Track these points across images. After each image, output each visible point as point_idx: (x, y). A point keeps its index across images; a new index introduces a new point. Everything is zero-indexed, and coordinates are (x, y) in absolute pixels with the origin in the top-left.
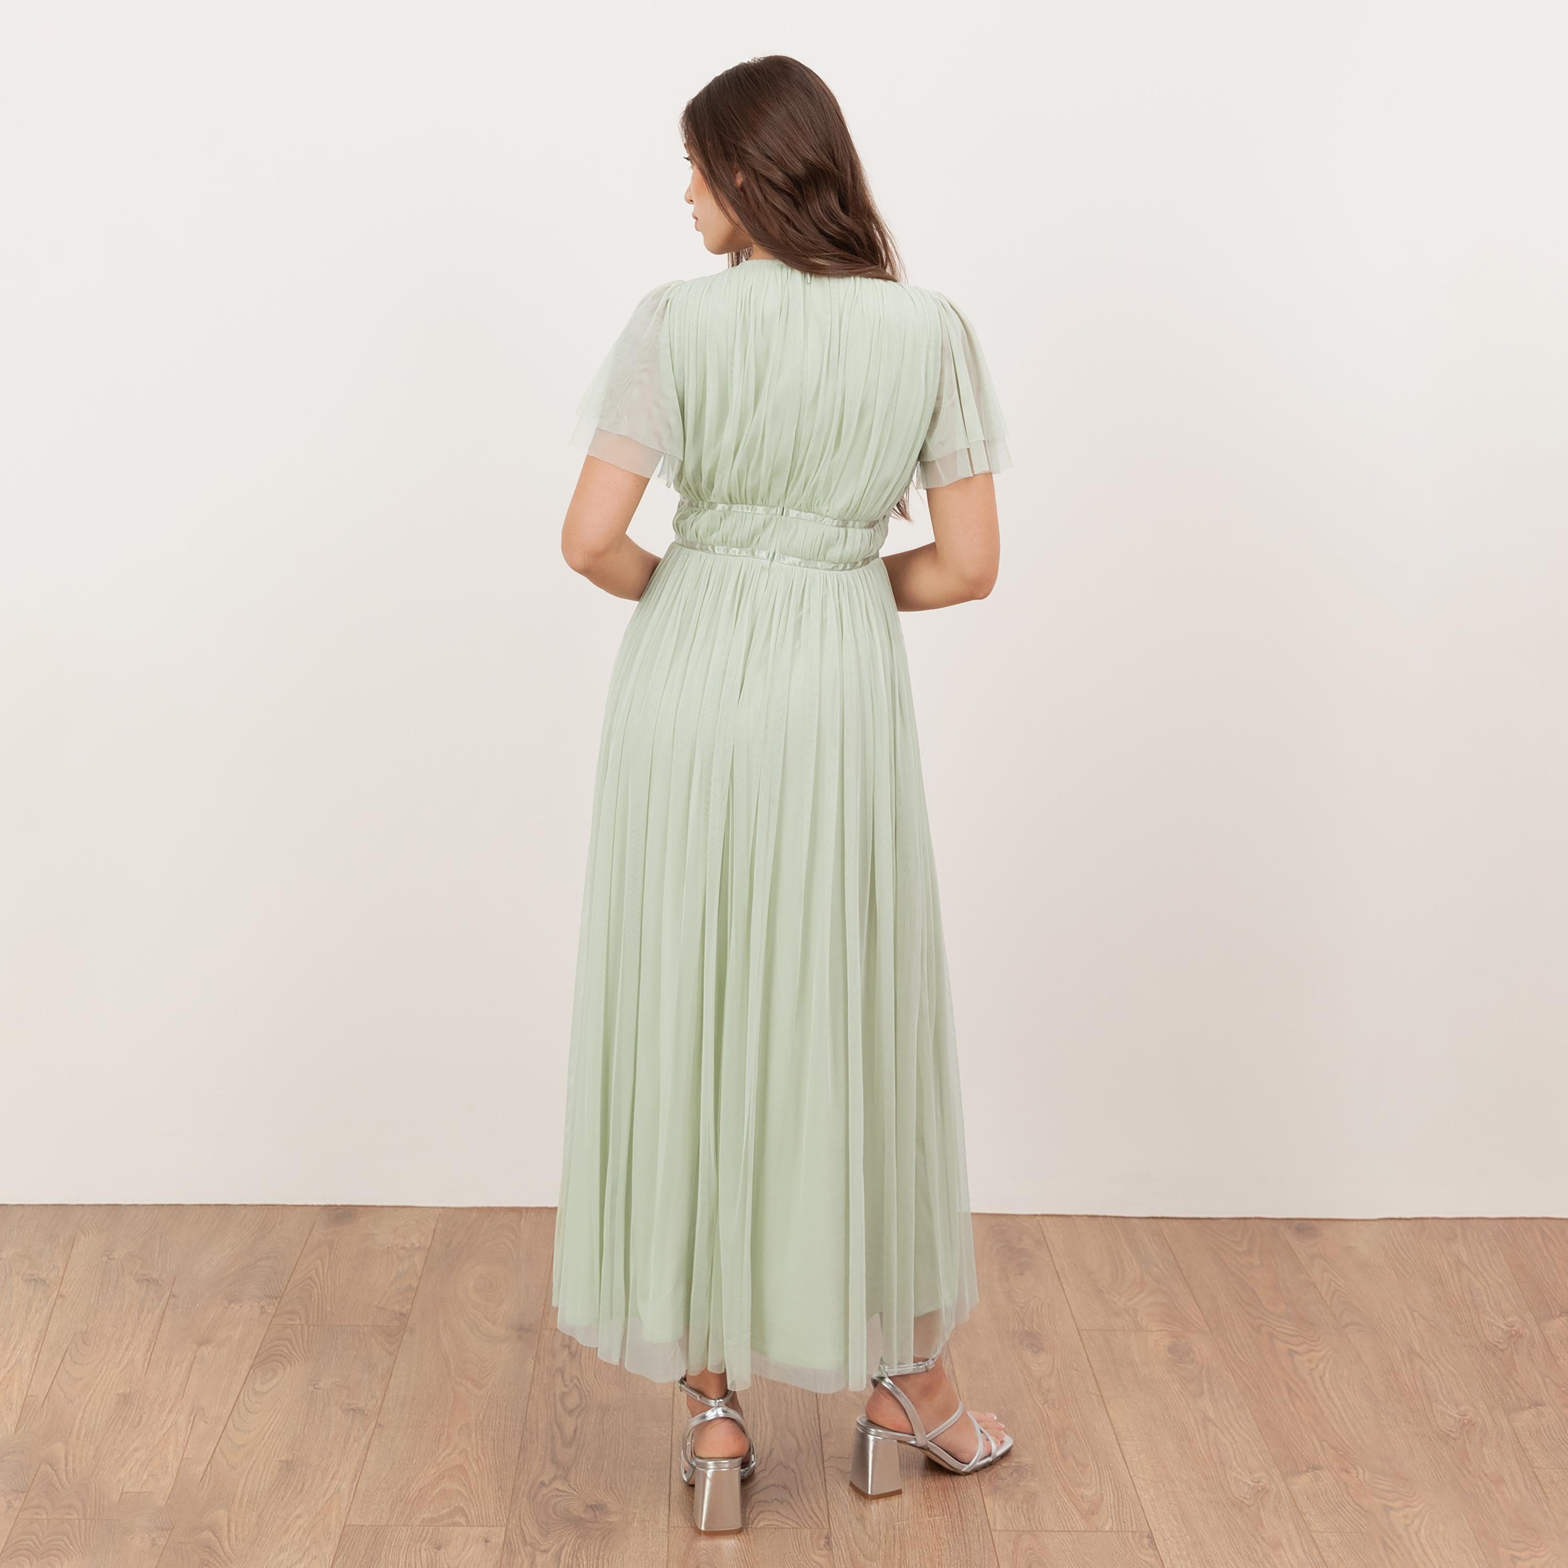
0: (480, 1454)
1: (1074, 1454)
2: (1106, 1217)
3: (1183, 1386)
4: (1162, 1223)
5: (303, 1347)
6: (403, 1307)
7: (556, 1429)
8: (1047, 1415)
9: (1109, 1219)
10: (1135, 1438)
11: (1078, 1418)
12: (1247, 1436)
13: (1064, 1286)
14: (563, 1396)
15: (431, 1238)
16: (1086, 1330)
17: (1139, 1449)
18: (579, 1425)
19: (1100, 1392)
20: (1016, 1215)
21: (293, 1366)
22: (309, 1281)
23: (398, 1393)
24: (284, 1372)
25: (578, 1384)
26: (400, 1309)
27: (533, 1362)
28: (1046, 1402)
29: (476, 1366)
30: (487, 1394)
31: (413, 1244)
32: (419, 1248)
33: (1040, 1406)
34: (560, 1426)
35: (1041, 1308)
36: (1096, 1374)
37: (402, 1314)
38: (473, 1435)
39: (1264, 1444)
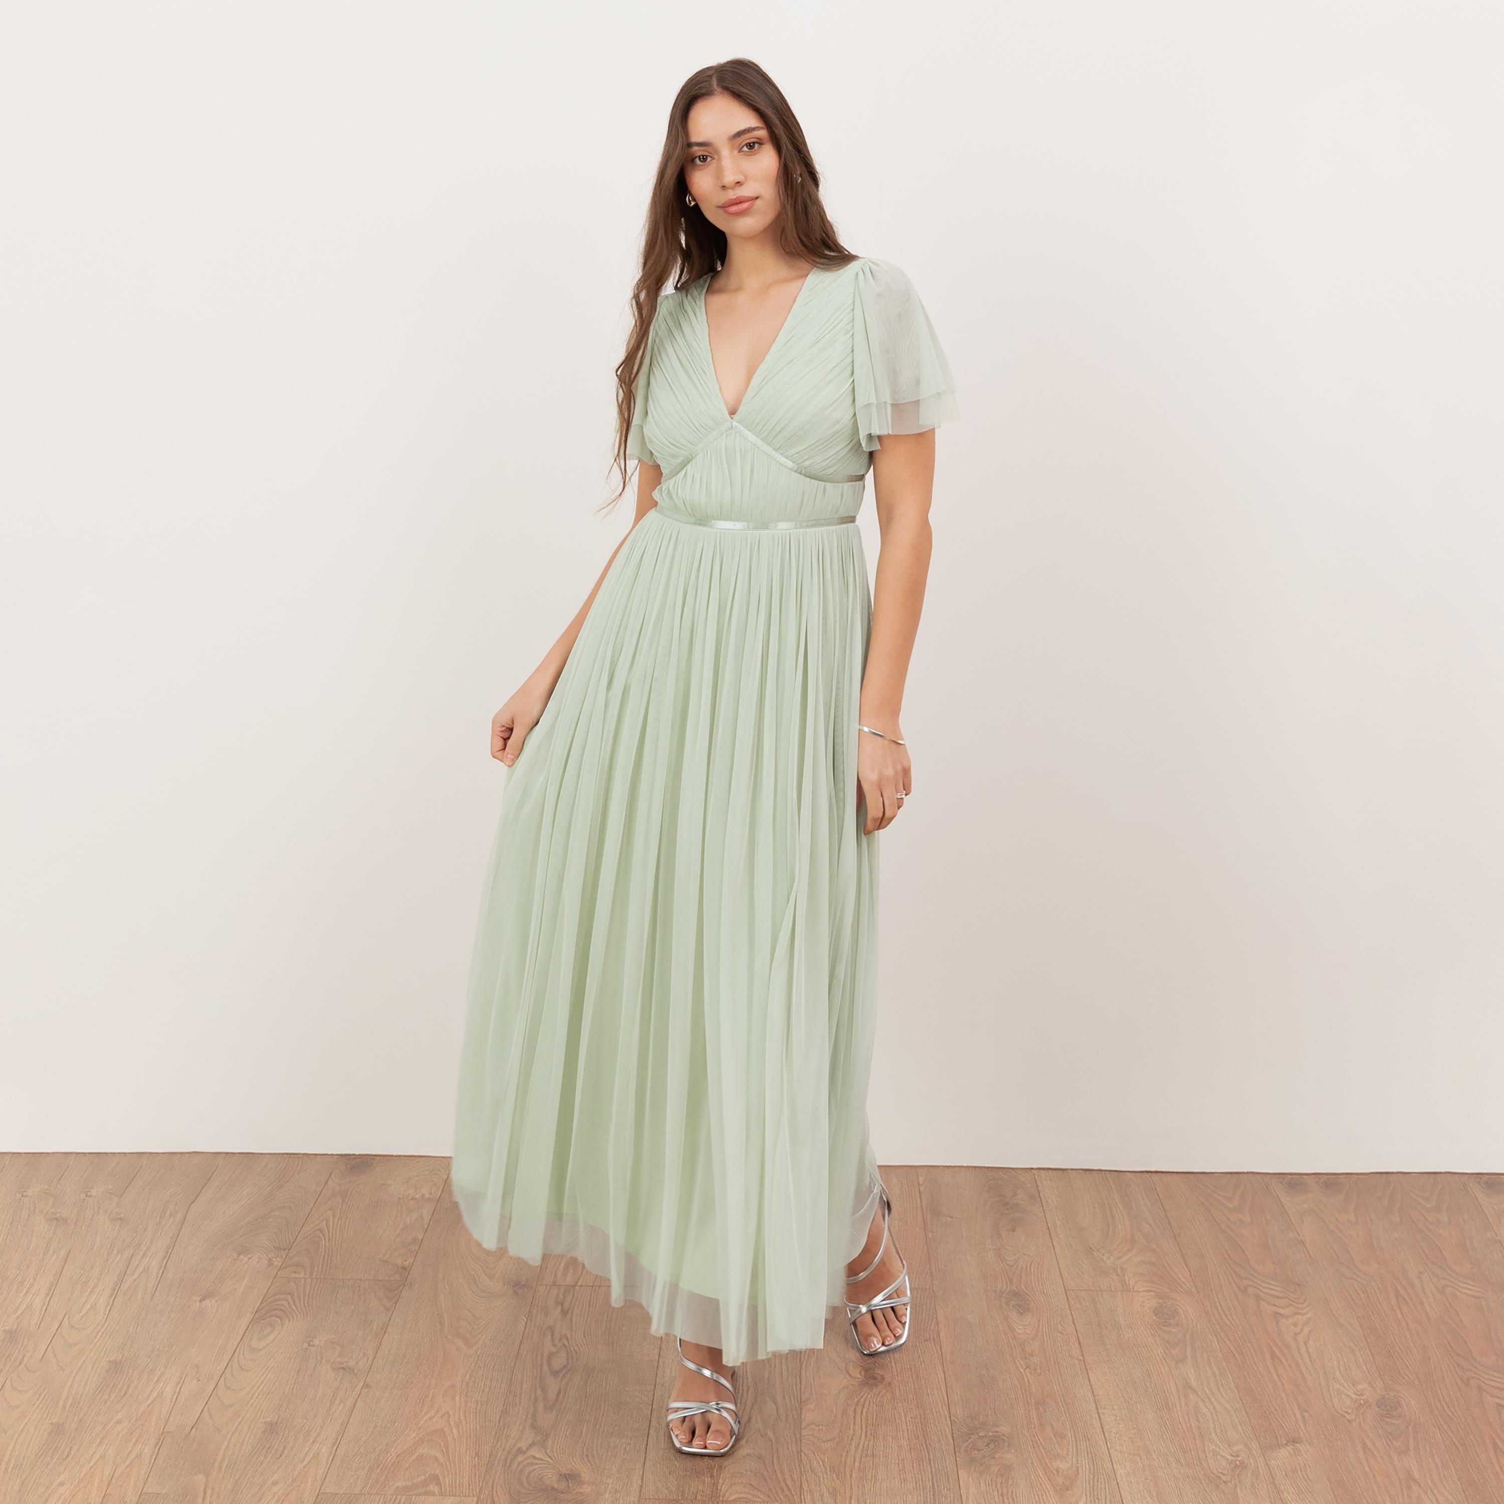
0: (462, 1418)
1: (1053, 1423)
2: (1101, 1170)
3: (1166, 1351)
4: (1155, 1178)
5: (304, 1301)
6: (406, 1261)
7: (539, 1391)
8: (1028, 1381)
9: (1103, 1172)
10: (1114, 1407)
11: (1059, 1384)
12: (1227, 1406)
13: (1054, 1242)
14: (551, 1356)
15: (441, 1189)
16: (1073, 1290)
17: (1118, 1418)
18: (562, 1387)
19: (1083, 1356)
20: (1013, 1169)
21: (291, 1321)
22: (319, 1232)
23: (389, 1351)
24: (282, 1327)
25: (567, 1344)
26: (403, 1263)
27: (525, 1320)
28: (1028, 1367)
29: (470, 1323)
30: (476, 1353)
31: (423, 1196)
32: (429, 1198)
33: (1022, 1371)
34: (544, 1389)
35: (1030, 1266)
36: (1080, 1337)
37: (404, 1268)
38: (457, 1398)
39: (1245, 1415)
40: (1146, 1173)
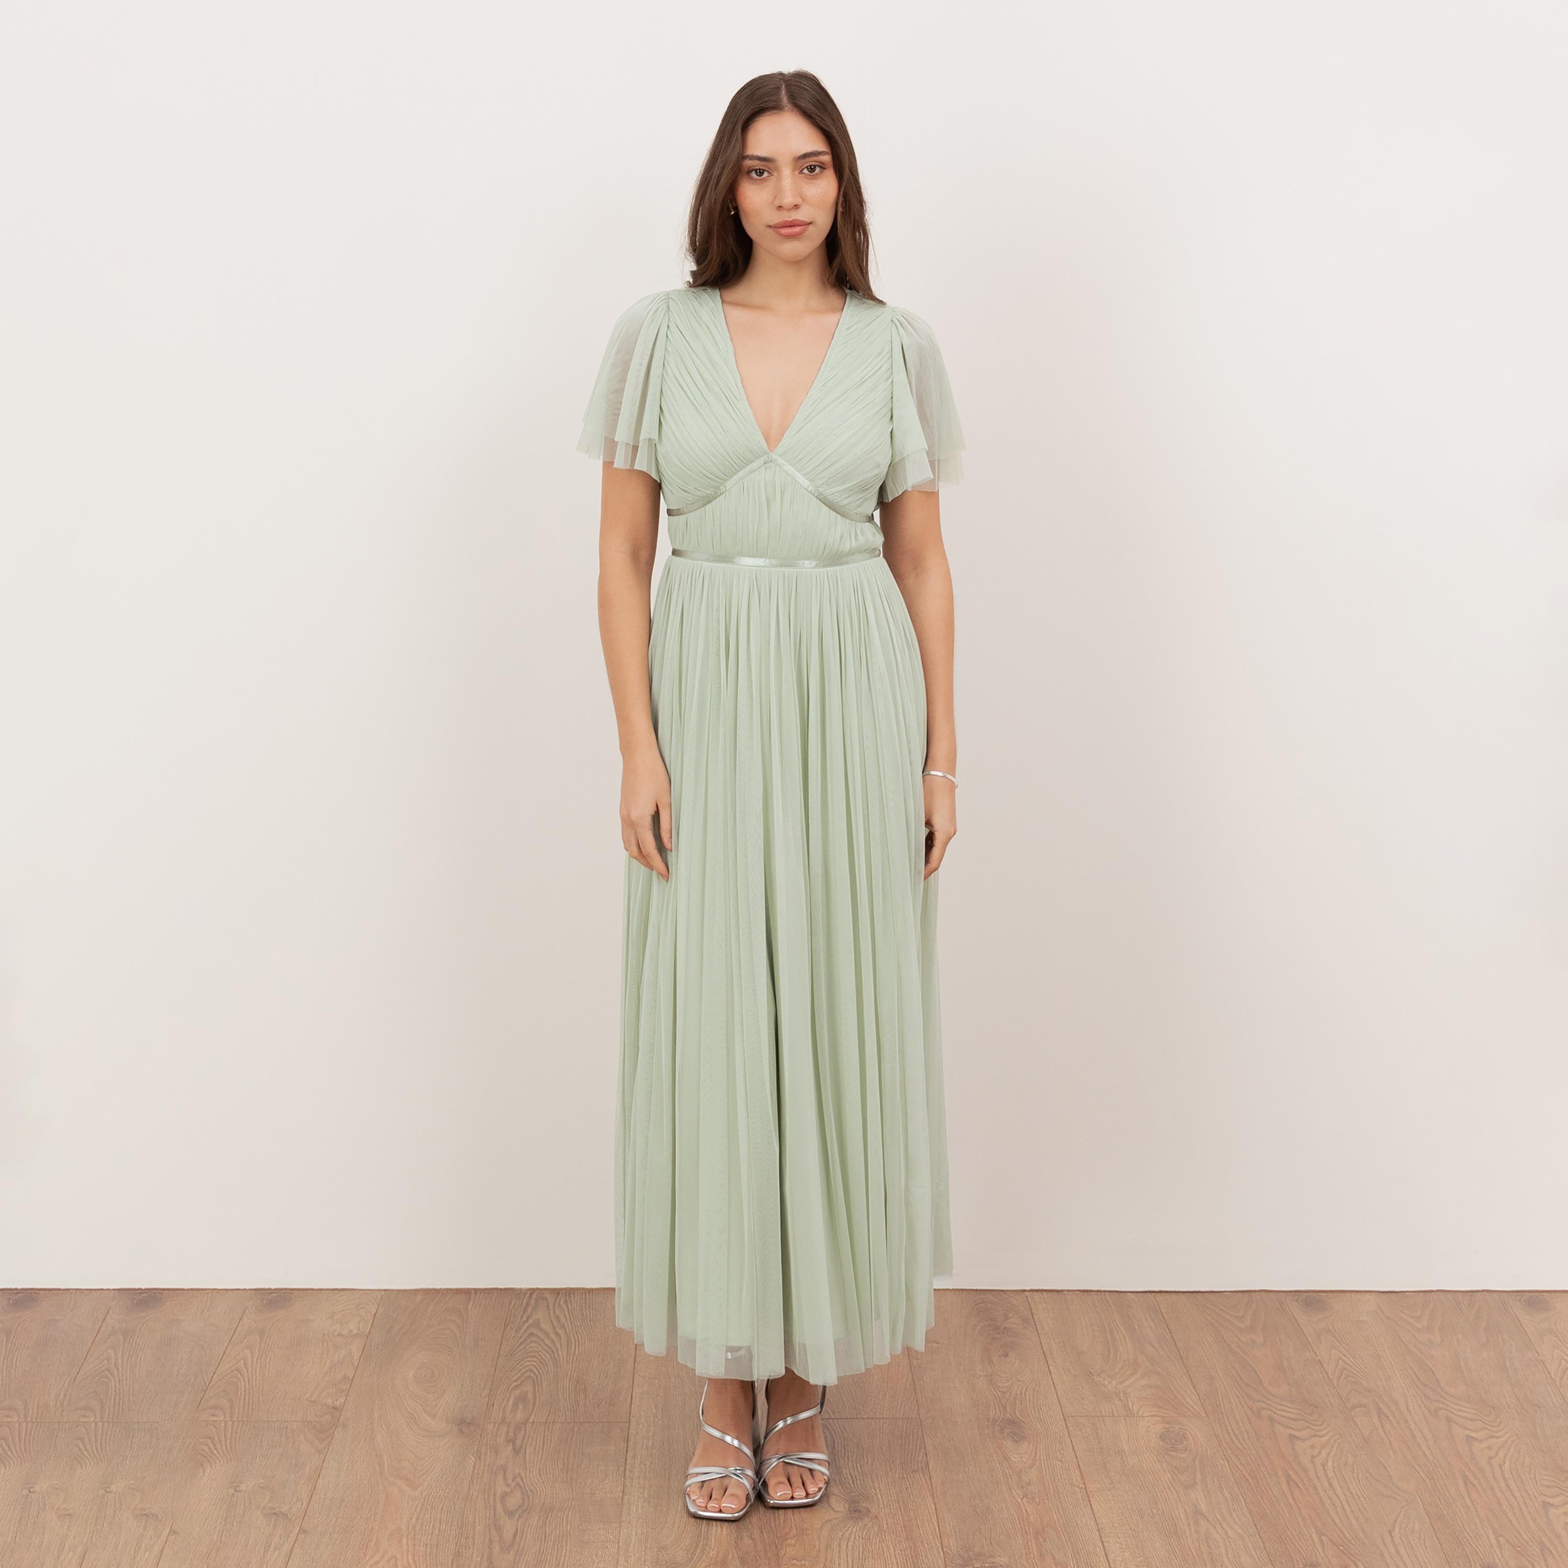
0: (411, 1561)
1: (1053, 1552)
2: (1100, 1291)
3: (1174, 1476)
4: (1159, 1296)
5: (226, 1447)
6: (337, 1400)
7: (494, 1533)
8: (1026, 1510)
9: (1103, 1293)
10: (1119, 1534)
11: (1059, 1513)
12: (1240, 1531)
13: (1051, 1368)
14: (504, 1496)
15: (370, 1324)
16: (1072, 1417)
17: (1124, 1546)
18: (519, 1528)
19: (1084, 1483)
20: (1003, 1291)
21: (214, 1467)
22: (236, 1372)
23: (325, 1495)
24: (204, 1472)
25: (521, 1483)
26: (333, 1402)
27: (474, 1459)
28: (1025, 1496)
29: (412, 1464)
30: (422, 1495)
31: (350, 1331)
32: (357, 1334)
33: (1019, 1500)
34: (499, 1530)
35: (1025, 1393)
36: (1081, 1464)
37: (334, 1408)
38: (404, 1541)
39: (1259, 1539)
40: (1149, 1294)
